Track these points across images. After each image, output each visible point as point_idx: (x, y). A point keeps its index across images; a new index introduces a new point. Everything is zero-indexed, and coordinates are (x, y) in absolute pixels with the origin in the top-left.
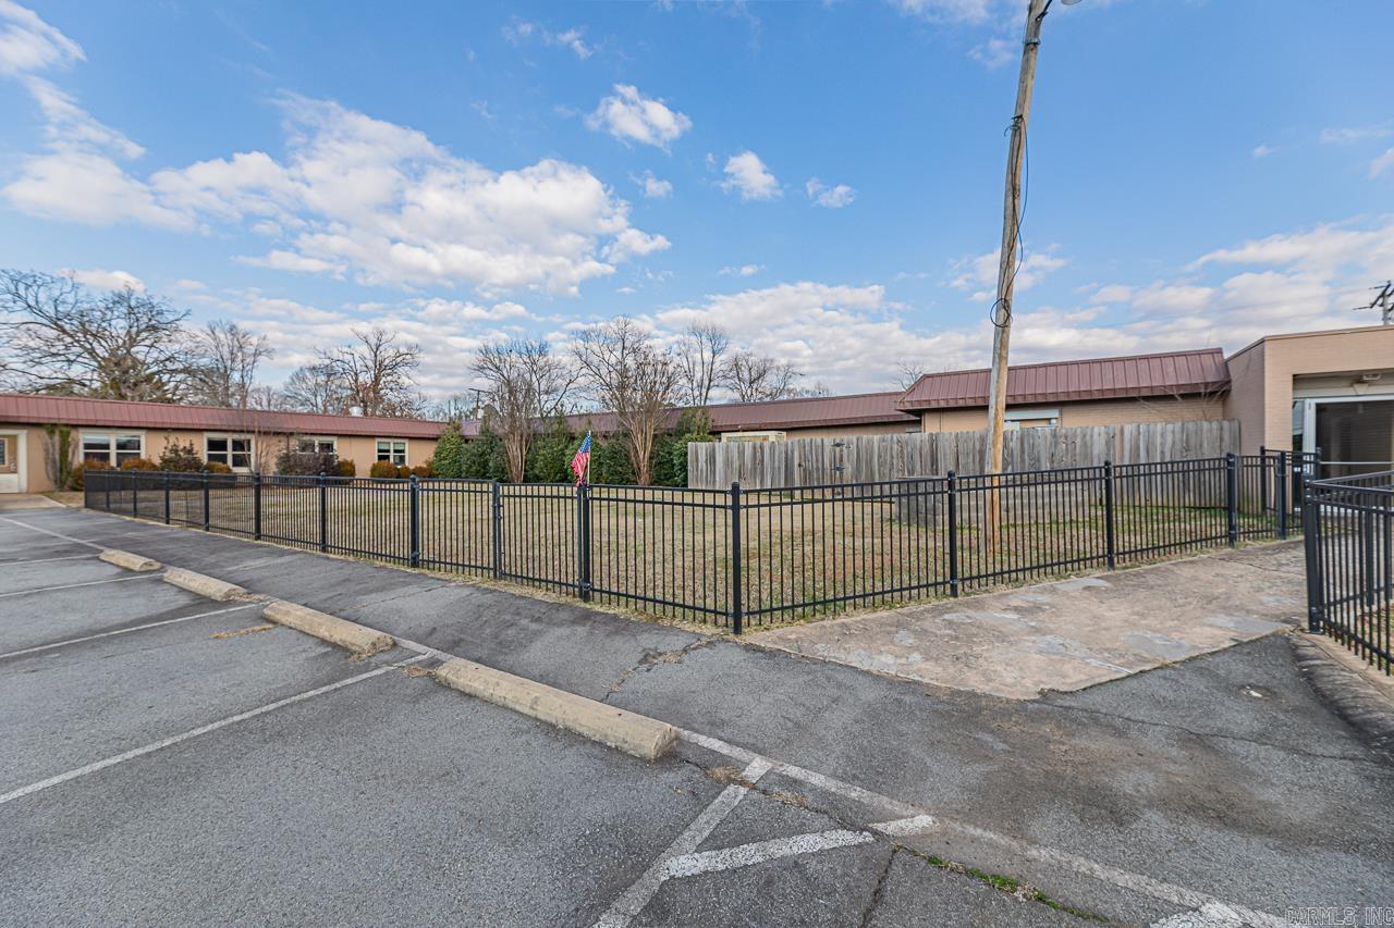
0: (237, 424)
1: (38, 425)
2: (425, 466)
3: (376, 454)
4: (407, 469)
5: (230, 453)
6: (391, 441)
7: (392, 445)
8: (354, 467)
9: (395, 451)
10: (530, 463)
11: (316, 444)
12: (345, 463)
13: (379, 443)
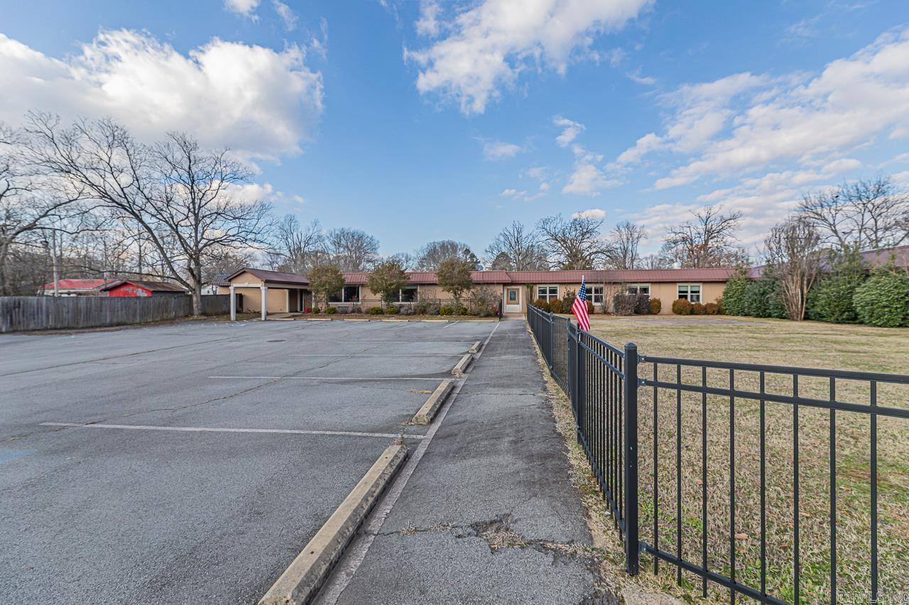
0: (594, 278)
1: (524, 284)
2: (715, 303)
3: (678, 294)
4: (700, 305)
5: (593, 295)
6: (689, 285)
7: (689, 287)
8: (660, 303)
9: (692, 292)
10: (810, 301)
11: (638, 288)
12: (655, 300)
13: (679, 286)
